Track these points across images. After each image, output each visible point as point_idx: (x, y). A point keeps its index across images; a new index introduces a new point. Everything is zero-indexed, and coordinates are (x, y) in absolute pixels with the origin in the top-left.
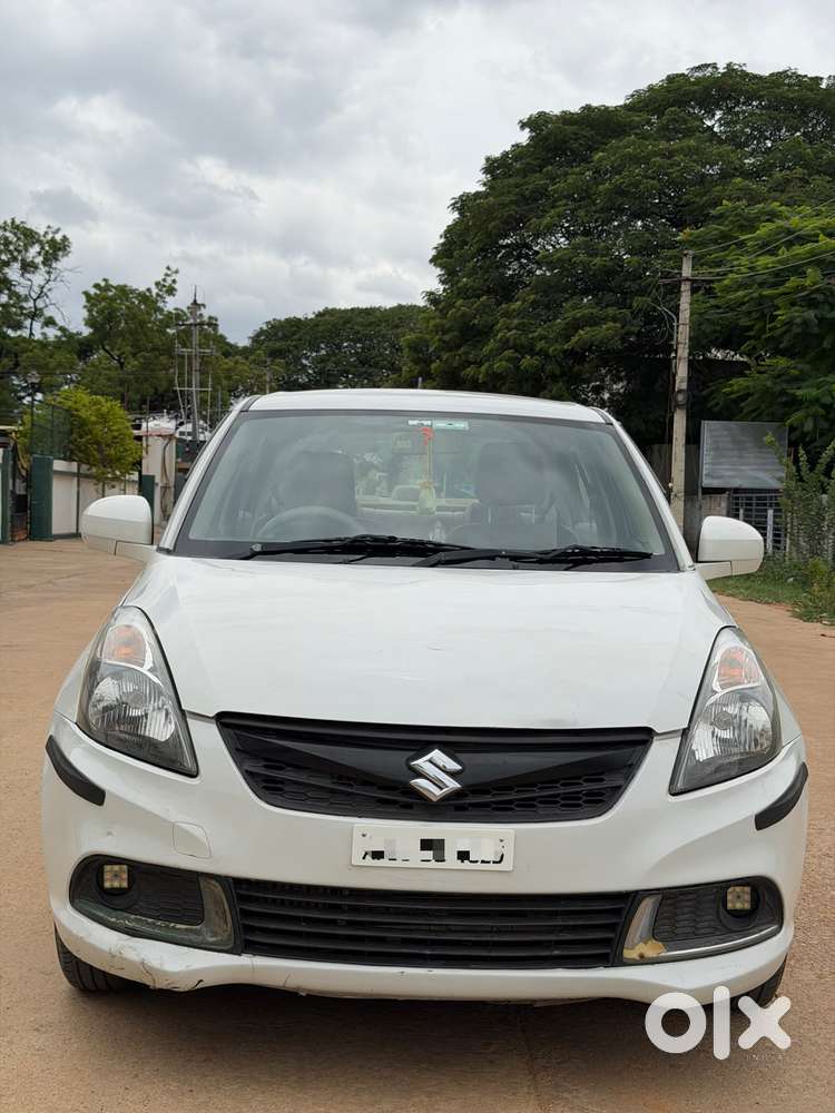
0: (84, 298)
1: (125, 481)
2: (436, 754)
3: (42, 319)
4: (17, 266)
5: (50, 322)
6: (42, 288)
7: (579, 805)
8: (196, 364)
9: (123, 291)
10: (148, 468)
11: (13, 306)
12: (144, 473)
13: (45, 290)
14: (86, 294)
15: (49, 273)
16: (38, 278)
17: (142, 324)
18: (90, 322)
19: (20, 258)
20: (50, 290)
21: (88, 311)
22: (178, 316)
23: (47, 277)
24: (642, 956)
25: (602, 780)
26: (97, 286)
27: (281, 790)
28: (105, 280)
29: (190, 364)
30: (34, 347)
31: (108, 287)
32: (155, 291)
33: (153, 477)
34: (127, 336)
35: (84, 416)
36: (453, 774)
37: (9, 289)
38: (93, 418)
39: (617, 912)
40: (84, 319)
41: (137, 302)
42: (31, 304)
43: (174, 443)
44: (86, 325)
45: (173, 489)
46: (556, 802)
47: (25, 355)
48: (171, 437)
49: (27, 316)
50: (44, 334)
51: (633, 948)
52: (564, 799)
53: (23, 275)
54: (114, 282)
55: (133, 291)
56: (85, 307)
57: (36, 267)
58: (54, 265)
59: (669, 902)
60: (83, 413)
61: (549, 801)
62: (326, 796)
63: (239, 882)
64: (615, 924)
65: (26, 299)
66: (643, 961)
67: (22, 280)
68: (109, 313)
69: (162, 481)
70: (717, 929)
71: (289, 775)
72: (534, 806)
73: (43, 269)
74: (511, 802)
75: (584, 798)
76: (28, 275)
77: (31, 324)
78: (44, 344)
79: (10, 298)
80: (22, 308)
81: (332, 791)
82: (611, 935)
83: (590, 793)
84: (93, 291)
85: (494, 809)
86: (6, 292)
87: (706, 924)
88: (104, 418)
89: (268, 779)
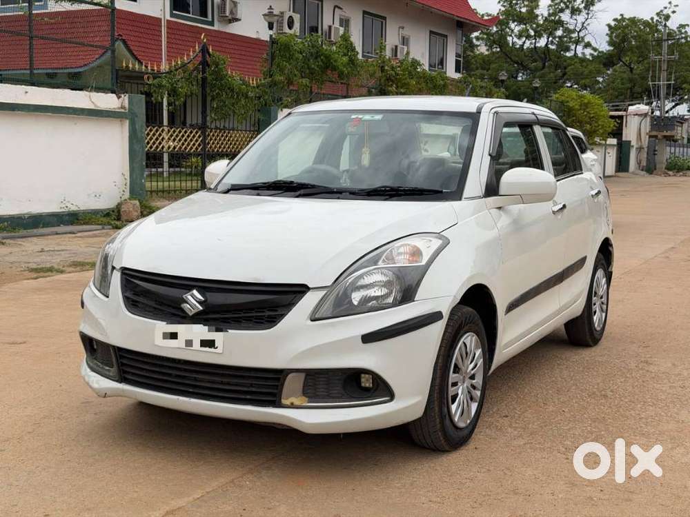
0: (607, 28)
1: (606, 145)
2: (195, 292)
3: (583, 44)
4: (568, 12)
5: (588, 45)
6: (583, 23)
7: (262, 323)
8: (664, 66)
9: (633, 21)
10: (626, 137)
11: (566, 37)
12: (624, 139)
13: (585, 25)
14: (609, 26)
15: (588, 14)
16: (581, 18)
17: (645, 41)
18: (611, 43)
19: (570, 6)
20: (588, 24)
21: (609, 36)
22: (670, 35)
23: (586, 16)
24: (292, 404)
25: (276, 311)
26: (615, 20)
27: (137, 306)
28: (622, 15)
29: (660, 67)
30: (576, 62)
31: (623, 19)
32: (656, 18)
33: (630, 142)
34: (635, 50)
35: (571, 105)
36: (200, 303)
37: (563, 26)
38: (577, 107)
39: (278, 379)
40: (607, 42)
41: (642, 28)
42: (576, 35)
43: (648, 119)
44: (609, 45)
45: (646, 150)
46: (251, 320)
47: (570, 68)
48: (646, 115)
49: (574, 42)
50: (583, 53)
51: (287, 399)
52: (256, 319)
53: (571, 17)
54: (627, 16)
55: (640, 20)
56: (607, 34)
57: (580, 11)
58: (591, 8)
59: (310, 377)
60: (571, 104)
61: (249, 319)
62: (151, 310)
63: (120, 349)
64: (277, 386)
65: (574, 31)
66: (292, 406)
67: (572, 20)
68: (623, 37)
69: (637, 143)
70: (343, 395)
71: (141, 299)
72: (240, 322)
73: (584, 12)
74: (240, 318)
75: (266, 319)
76: (575, 17)
77: (576, 47)
78: (583, 60)
79: (564, 32)
80: (571, 38)
81: (155, 308)
82: (275, 391)
83: (269, 317)
84: (613, 24)
85: (222, 322)
86: (561, 28)
87: (336, 392)
88: (585, 106)
89: (133, 301)
